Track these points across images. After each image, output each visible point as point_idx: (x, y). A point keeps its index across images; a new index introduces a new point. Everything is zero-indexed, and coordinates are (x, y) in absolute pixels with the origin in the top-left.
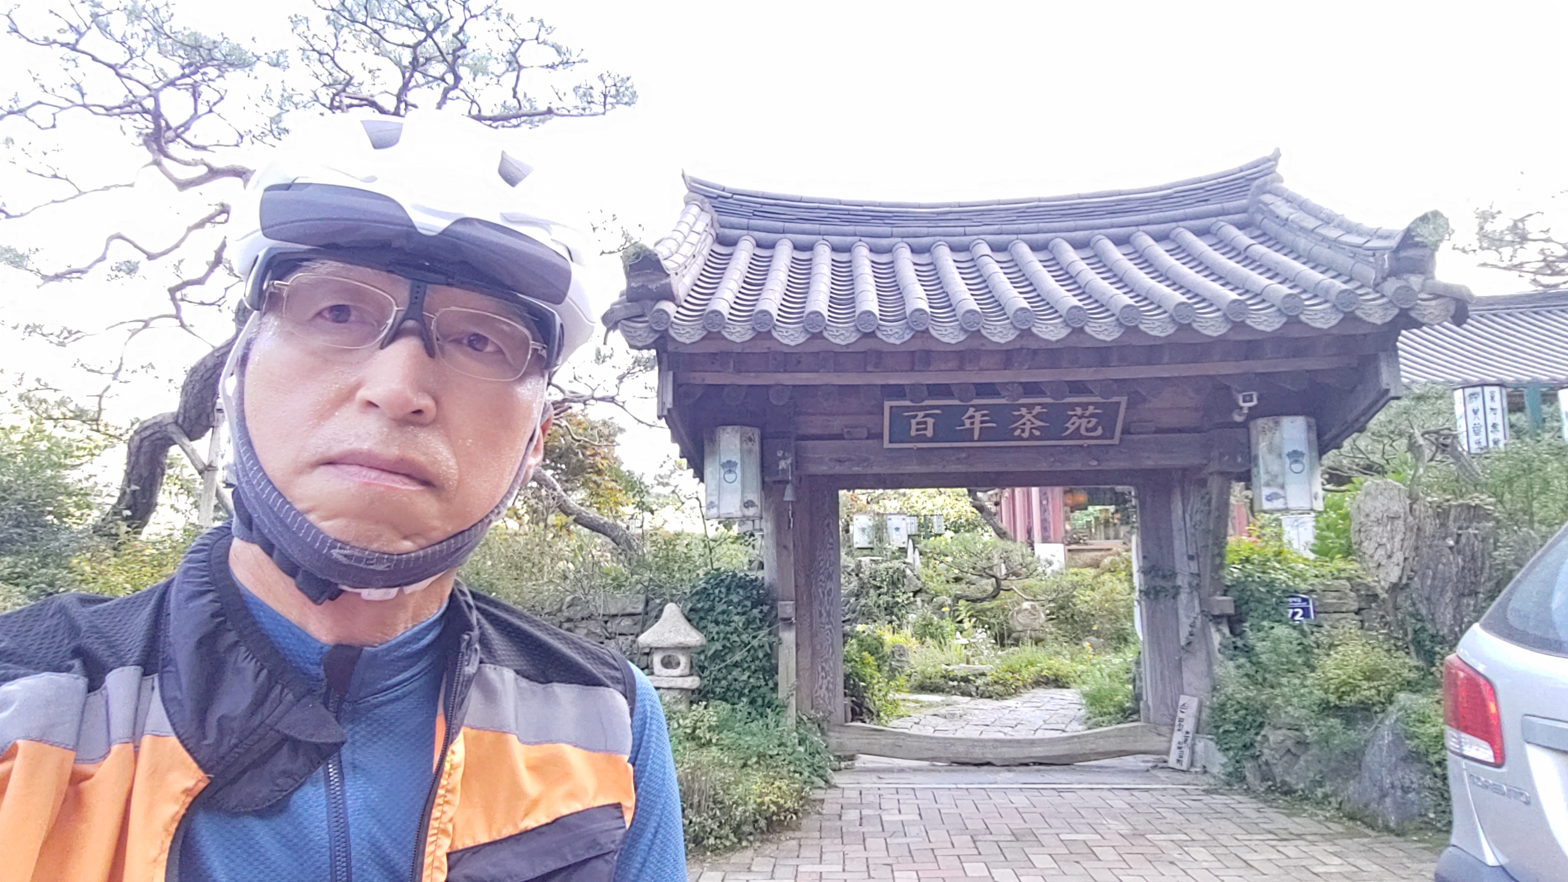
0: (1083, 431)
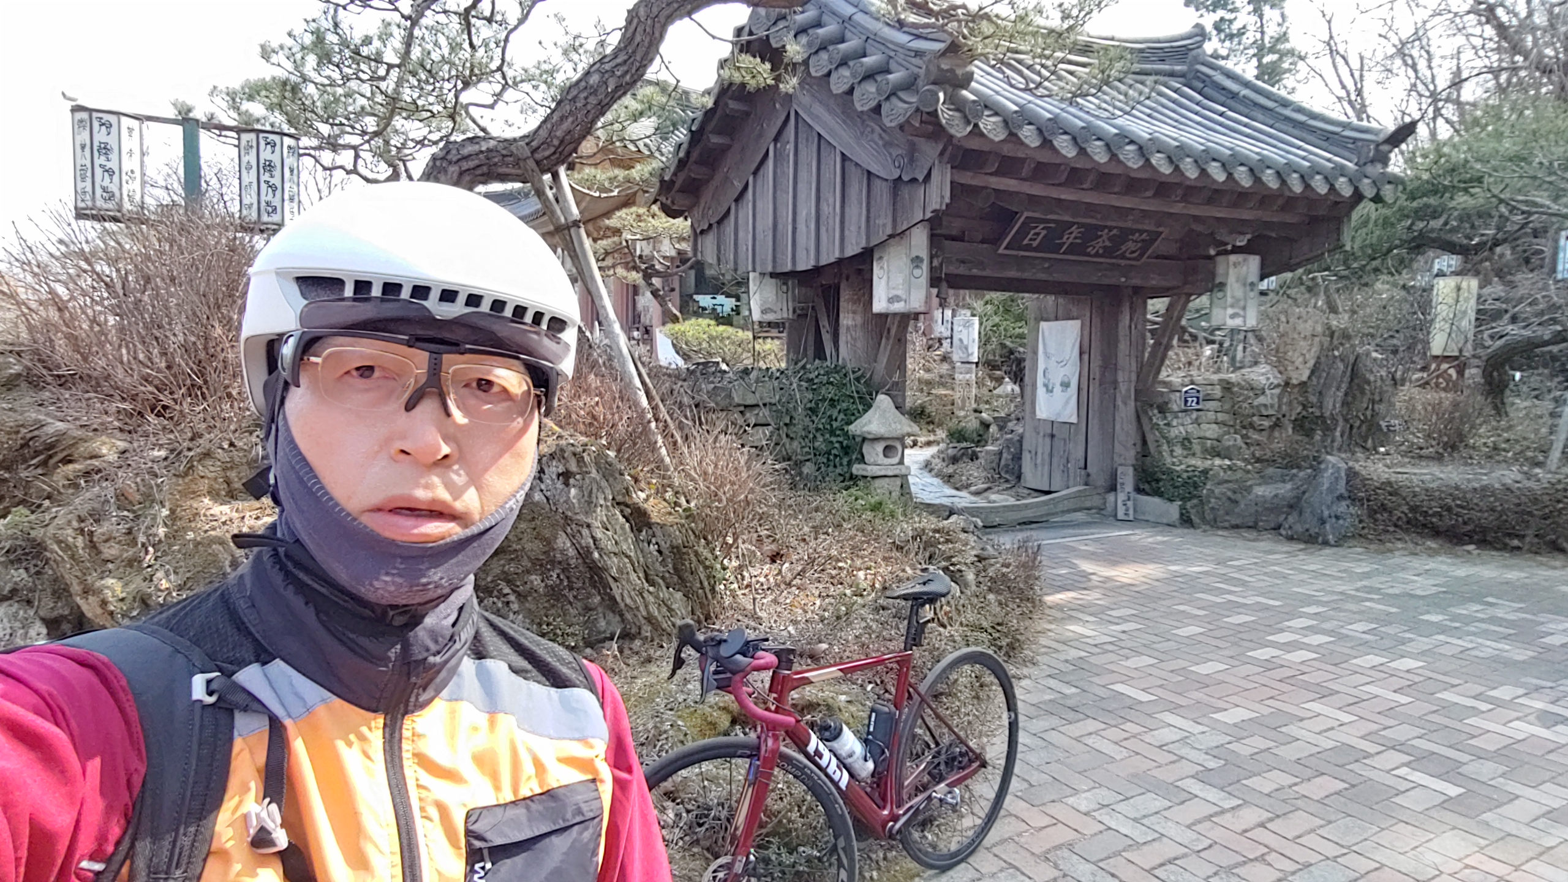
0: (1127, 254)
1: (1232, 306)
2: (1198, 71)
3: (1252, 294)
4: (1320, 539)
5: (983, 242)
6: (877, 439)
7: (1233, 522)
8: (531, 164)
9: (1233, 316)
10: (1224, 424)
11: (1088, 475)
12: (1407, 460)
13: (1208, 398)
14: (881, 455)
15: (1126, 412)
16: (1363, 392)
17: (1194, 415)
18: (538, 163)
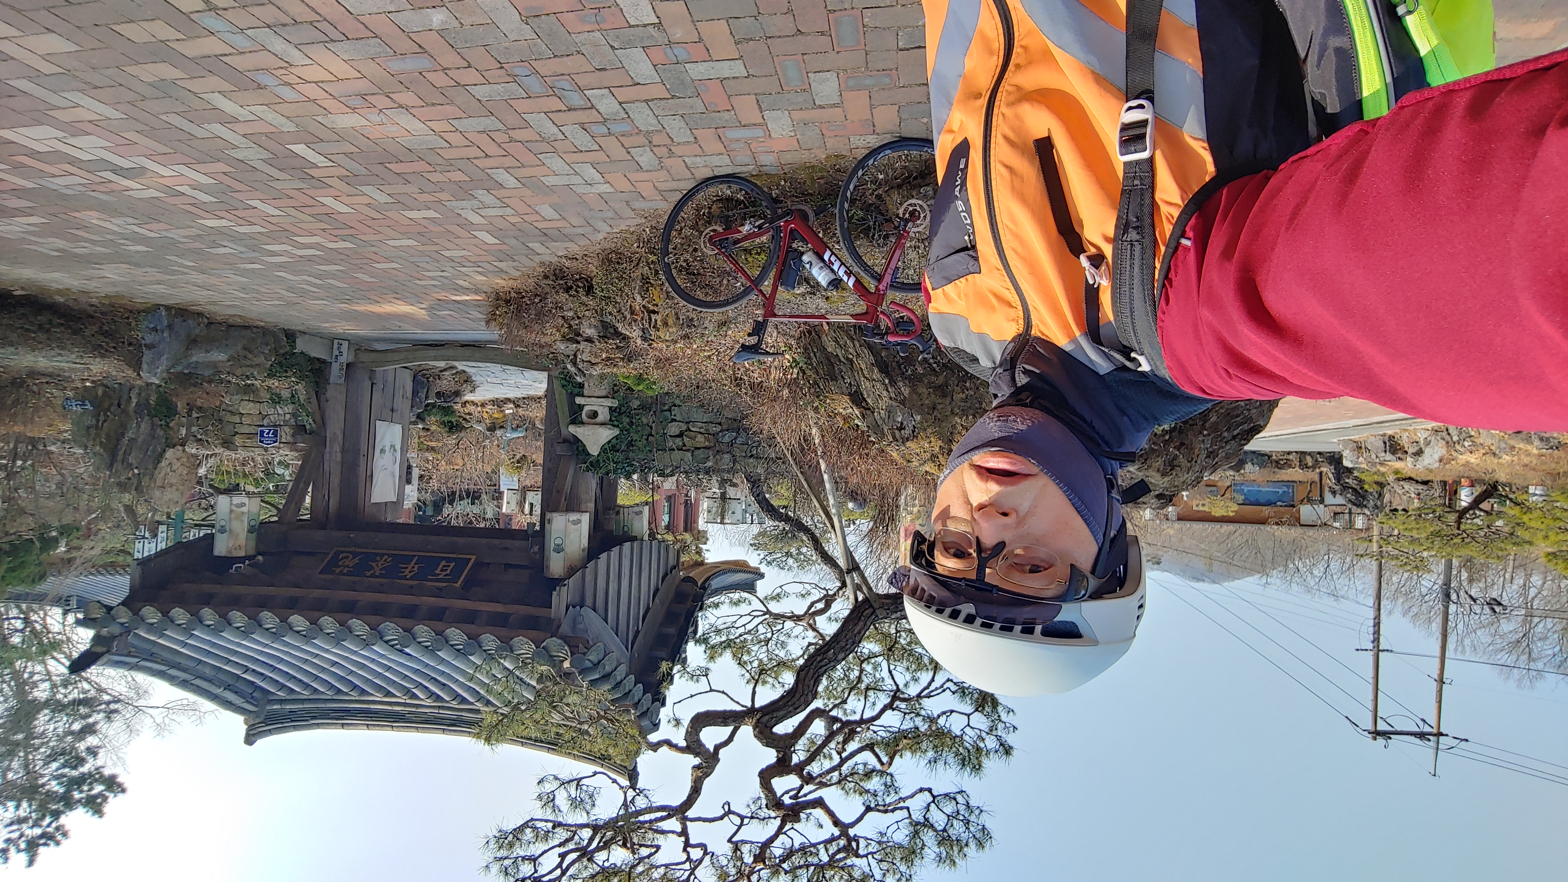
0: (351, 556)
1: (243, 513)
2: (256, 706)
3: (223, 523)
4: (173, 312)
5: (489, 564)
6: (602, 424)
7: (249, 331)
8: (876, 605)
9: (243, 505)
10: (232, 413)
11: (370, 379)
12: (66, 374)
13: (250, 436)
14: (599, 412)
15: (335, 427)
16: (108, 436)
17: (265, 422)
18: (871, 606)
